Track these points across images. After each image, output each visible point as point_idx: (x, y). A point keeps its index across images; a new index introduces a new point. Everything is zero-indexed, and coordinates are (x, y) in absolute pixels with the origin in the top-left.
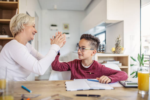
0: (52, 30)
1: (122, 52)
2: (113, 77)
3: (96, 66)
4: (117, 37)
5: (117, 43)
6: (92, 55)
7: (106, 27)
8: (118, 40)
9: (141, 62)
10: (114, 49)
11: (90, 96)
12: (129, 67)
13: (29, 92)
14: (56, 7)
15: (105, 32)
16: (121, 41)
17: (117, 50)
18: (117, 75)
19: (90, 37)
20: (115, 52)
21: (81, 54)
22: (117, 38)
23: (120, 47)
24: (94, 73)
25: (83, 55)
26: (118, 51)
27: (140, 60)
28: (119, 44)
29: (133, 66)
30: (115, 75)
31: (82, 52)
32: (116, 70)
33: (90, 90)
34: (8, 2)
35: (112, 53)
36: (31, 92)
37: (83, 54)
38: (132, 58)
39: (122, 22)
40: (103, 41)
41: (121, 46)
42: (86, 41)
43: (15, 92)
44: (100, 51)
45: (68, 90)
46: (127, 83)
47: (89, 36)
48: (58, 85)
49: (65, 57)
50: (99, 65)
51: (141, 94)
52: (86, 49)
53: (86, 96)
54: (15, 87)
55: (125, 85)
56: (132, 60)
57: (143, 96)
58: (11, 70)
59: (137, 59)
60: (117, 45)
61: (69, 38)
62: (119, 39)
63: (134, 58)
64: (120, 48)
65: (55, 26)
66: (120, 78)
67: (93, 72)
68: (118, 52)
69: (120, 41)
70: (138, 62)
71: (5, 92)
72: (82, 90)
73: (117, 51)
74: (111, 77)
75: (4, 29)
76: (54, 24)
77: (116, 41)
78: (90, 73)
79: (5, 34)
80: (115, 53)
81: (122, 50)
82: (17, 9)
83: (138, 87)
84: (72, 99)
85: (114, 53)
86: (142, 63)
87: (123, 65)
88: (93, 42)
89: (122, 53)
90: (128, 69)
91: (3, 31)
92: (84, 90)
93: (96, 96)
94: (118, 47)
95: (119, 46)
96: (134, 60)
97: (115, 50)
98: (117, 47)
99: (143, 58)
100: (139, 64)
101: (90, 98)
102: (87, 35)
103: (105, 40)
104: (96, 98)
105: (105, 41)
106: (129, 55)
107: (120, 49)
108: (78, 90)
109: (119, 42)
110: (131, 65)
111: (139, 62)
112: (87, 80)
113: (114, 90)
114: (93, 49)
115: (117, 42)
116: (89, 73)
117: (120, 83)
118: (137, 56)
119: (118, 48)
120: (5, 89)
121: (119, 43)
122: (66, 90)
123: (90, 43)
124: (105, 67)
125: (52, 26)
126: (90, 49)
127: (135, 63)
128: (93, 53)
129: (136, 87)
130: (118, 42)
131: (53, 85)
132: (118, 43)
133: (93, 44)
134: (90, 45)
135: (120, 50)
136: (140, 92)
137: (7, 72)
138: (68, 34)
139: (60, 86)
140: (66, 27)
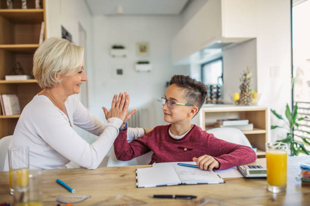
0: (114, 56)
1: (254, 101)
2: (225, 159)
3: (197, 136)
4: (244, 71)
5: (243, 84)
6: (188, 115)
7: (223, 50)
8: (246, 78)
9: (292, 122)
10: (237, 97)
11: (178, 197)
12: (268, 132)
13: (70, 191)
14: (120, 10)
15: (221, 58)
16: (252, 79)
17: (243, 98)
18: (234, 155)
19: (187, 81)
20: (239, 102)
21: (168, 112)
22: (243, 73)
23: (249, 91)
24: (192, 150)
25: (171, 115)
26: (245, 100)
27: (291, 117)
28: (247, 87)
29: (277, 129)
30: (229, 155)
31: (170, 109)
32: (235, 144)
33: (179, 185)
34: (25, 9)
35: (234, 103)
36: (73, 191)
37: (171, 112)
38: (274, 112)
39: (253, 40)
40: (219, 78)
41: (251, 90)
42: (179, 88)
43: (45, 193)
44: (212, 99)
45: (139, 186)
46: (250, 171)
47: (184, 80)
48: (123, 176)
49: (142, 110)
50: (202, 133)
51: (272, 192)
52: (177, 103)
53: (170, 197)
54: (44, 182)
55: (246, 174)
56: (274, 117)
57: (275, 196)
58: (39, 155)
59: (284, 116)
60: (243, 89)
61: (149, 71)
62: (248, 76)
63: (278, 112)
64: (250, 93)
65: (121, 47)
66: (238, 161)
67: (191, 147)
68: (246, 103)
69: (249, 79)
70: (287, 120)
71: (28, 191)
72: (166, 186)
73: (243, 100)
74: (222, 158)
75: (19, 63)
76: (118, 44)
77: (242, 79)
78: (185, 149)
79: (22, 73)
80: (241, 104)
81: (253, 97)
82: (43, 23)
83: (268, 178)
84: (145, 203)
85: (237, 103)
86: (294, 122)
87: (256, 127)
88: (193, 91)
89: (255, 104)
90: (266, 135)
91: (18, 66)
92: (168, 185)
93: (189, 198)
94: (245, 91)
95: (247, 90)
96: (279, 117)
97: (241, 98)
98: (243, 92)
99: (296, 113)
100: (289, 124)
101: (178, 201)
102: (182, 77)
103: (221, 75)
104: (189, 202)
105: (222, 77)
106: (267, 108)
107: (250, 96)
108: (157, 186)
109: (248, 81)
110: (273, 127)
111: (289, 120)
112: (178, 164)
113: (224, 184)
114: (192, 104)
115: (242, 82)
116: (183, 149)
117: (238, 170)
118: (285, 109)
119: (246, 94)
120: (28, 185)
121: (248, 84)
122: (137, 187)
123: (185, 92)
124: (213, 137)
125: (115, 47)
126: (186, 105)
127: (279, 123)
128: (190, 111)
129: (265, 178)
130: (245, 81)
131: (113, 176)
132: (245, 84)
133: (193, 95)
134: (187, 96)
135: (250, 98)
136: (270, 189)
137: (30, 157)
138: (147, 63)
139: (126, 177)
140: (143, 49)
